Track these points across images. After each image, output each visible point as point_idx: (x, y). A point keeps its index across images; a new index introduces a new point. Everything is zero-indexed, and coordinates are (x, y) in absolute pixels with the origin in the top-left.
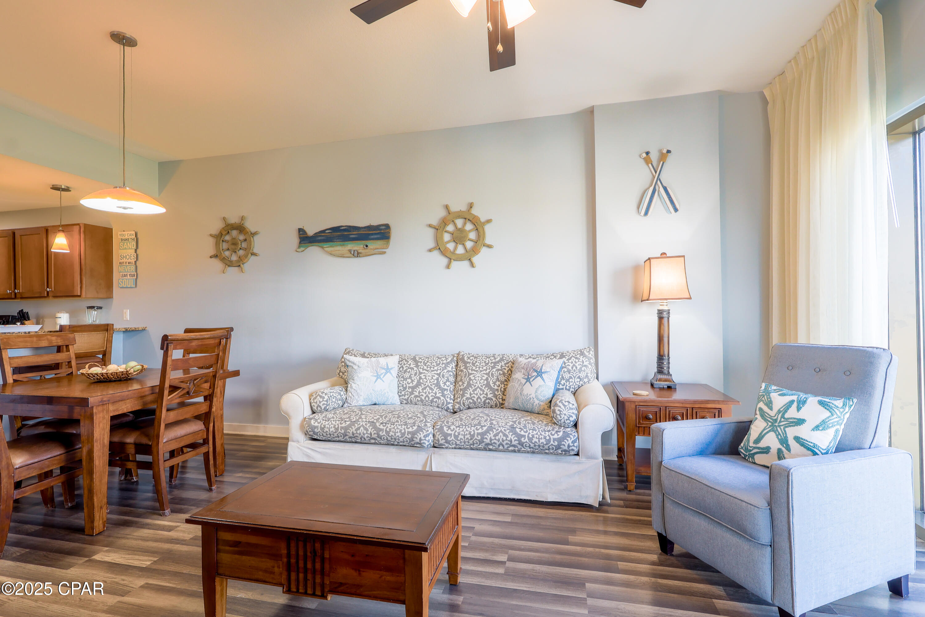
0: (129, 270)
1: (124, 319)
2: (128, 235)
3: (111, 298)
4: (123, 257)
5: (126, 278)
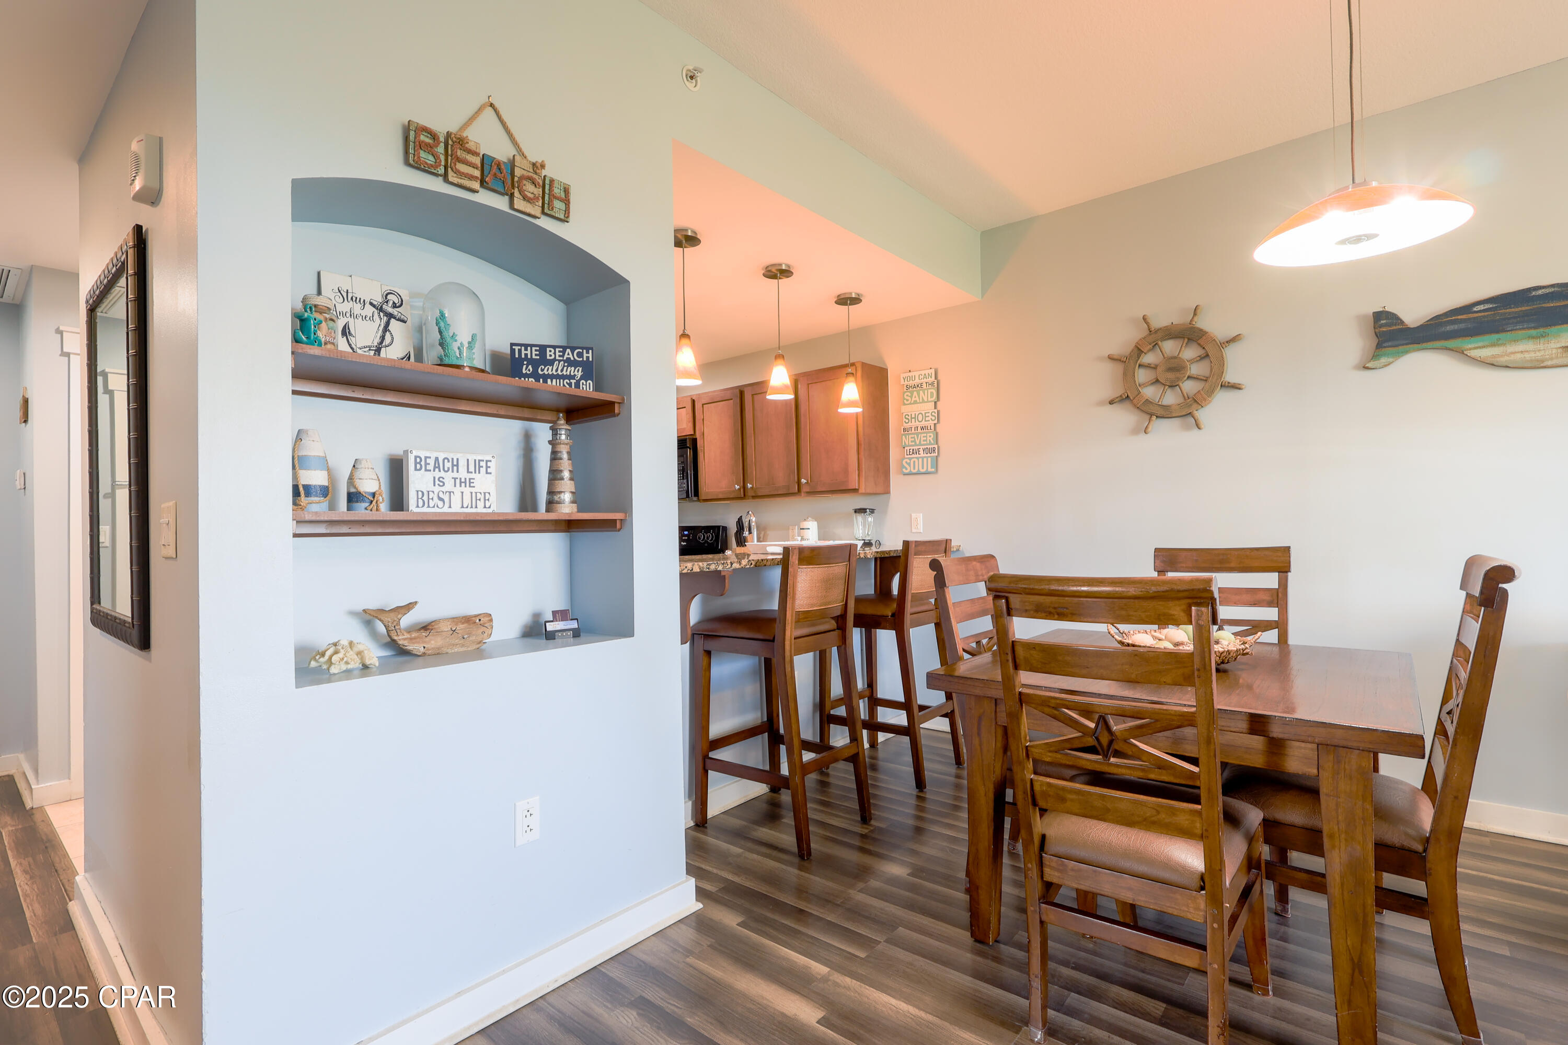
0: (924, 441)
1: (914, 530)
2: (921, 377)
3: (888, 493)
4: (910, 418)
5: (918, 455)
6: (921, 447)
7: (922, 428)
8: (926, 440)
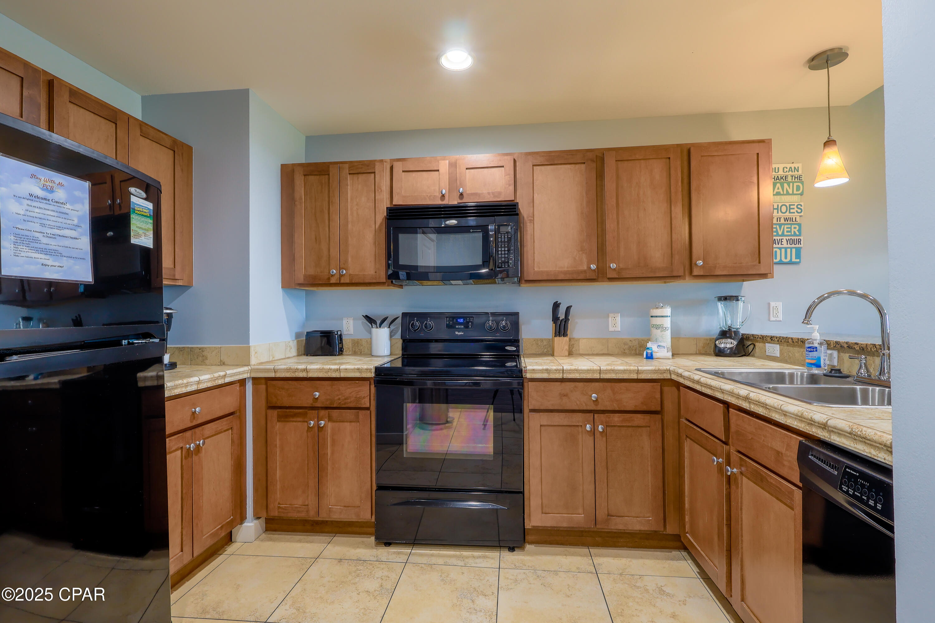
0: (787, 232)
1: (772, 319)
2: (785, 170)
5: (780, 246)
6: (785, 238)
7: (786, 219)
8: (790, 232)
